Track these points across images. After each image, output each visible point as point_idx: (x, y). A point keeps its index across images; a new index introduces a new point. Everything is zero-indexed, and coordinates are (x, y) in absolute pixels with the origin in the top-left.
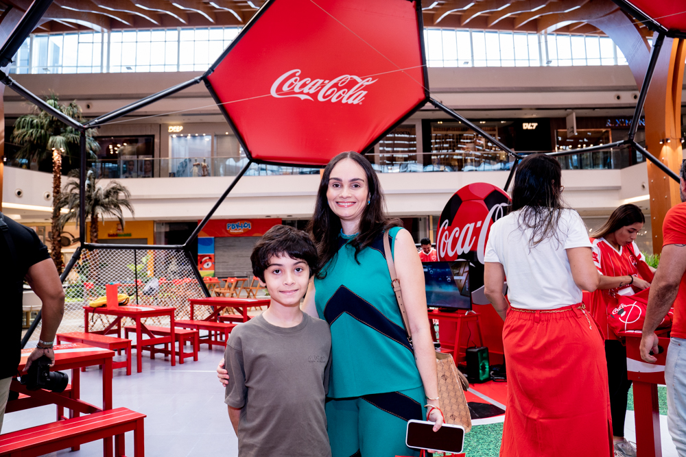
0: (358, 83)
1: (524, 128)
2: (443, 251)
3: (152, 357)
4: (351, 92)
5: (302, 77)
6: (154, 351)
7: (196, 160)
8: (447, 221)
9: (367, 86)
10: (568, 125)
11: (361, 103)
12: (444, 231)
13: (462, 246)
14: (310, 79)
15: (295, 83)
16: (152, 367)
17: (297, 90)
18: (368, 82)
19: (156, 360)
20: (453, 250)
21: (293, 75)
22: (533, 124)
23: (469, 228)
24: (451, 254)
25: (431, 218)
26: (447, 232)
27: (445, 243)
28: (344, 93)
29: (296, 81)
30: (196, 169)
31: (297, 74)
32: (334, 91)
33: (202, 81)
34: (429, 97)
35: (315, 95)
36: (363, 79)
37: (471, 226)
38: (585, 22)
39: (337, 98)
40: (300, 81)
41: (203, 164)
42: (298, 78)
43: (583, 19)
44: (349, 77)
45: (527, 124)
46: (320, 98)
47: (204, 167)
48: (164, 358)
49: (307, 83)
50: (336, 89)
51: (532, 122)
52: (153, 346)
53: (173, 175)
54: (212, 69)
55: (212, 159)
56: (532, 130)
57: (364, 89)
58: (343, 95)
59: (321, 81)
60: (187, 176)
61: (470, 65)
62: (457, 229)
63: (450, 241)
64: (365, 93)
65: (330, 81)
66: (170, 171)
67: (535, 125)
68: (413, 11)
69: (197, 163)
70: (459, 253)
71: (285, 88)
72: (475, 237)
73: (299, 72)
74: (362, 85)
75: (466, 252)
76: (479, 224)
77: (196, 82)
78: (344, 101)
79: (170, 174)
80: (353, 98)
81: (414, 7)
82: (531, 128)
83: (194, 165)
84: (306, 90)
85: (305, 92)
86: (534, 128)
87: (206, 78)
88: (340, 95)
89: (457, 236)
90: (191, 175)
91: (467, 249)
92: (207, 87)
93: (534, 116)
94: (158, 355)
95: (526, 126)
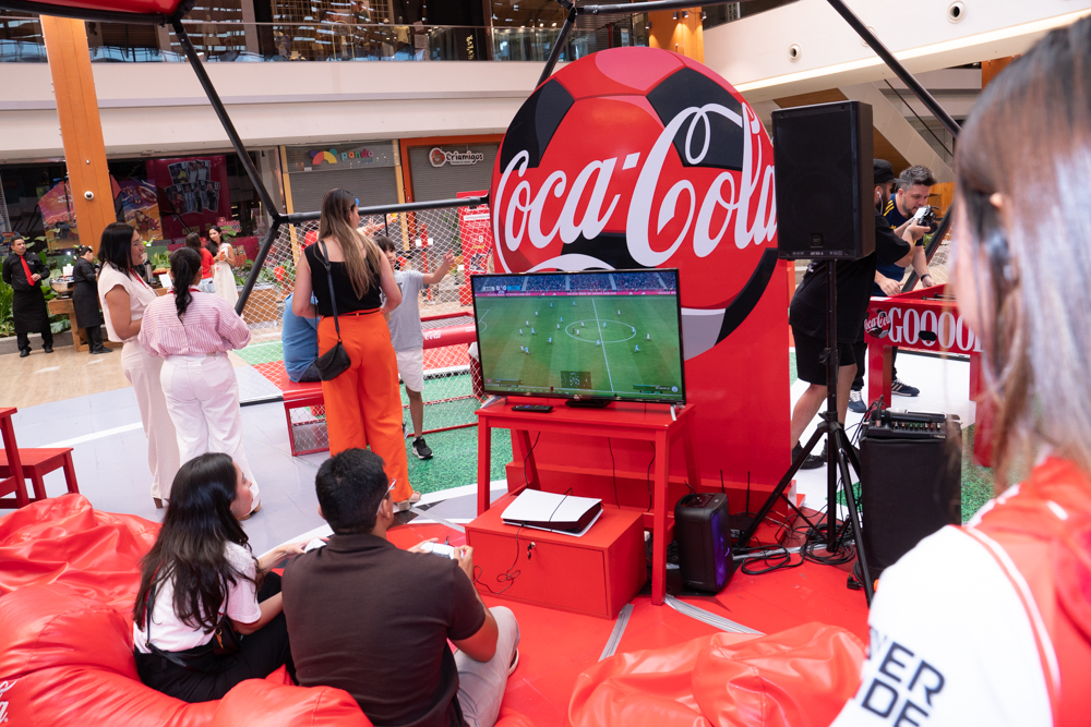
2: (515, 235)
8: (525, 153)
12: (514, 181)
13: (578, 220)
20: (545, 230)
23: (596, 172)
24: (540, 241)
25: (283, 150)
26: (525, 184)
27: (518, 215)
37: (607, 167)
62: (560, 174)
63: (536, 208)
70: (569, 237)
72: (617, 197)
75: (590, 235)
76: (631, 161)
89: (559, 192)
91: (592, 228)
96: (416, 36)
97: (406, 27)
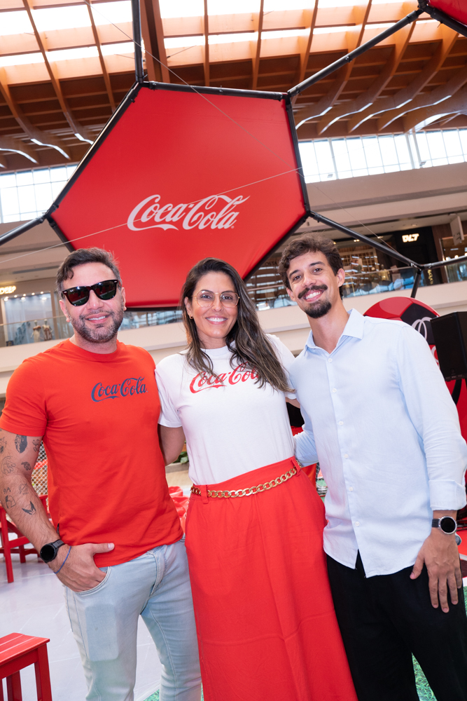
0: (227, 203)
1: (405, 240)
3: (23, 560)
4: (220, 215)
5: (162, 204)
6: (23, 553)
7: (36, 324)
9: (237, 205)
10: (454, 231)
11: (233, 227)
14: (171, 205)
15: (155, 212)
16: (24, 573)
17: (157, 219)
18: (239, 201)
19: (27, 564)
21: (152, 202)
22: (414, 235)
28: (212, 216)
29: (155, 208)
30: (37, 333)
31: (157, 201)
32: (201, 216)
33: (46, 220)
34: (310, 211)
35: (179, 223)
36: (233, 198)
38: (458, 113)
39: (205, 224)
40: (160, 209)
41: (45, 326)
42: (158, 205)
43: (455, 110)
44: (216, 197)
45: (407, 236)
46: (186, 226)
47: (46, 330)
48: (37, 560)
49: (169, 209)
50: (202, 213)
51: (412, 234)
52: (22, 547)
53: (11, 343)
54: (56, 204)
55: (55, 320)
56: (414, 242)
57: (235, 210)
58: (212, 220)
59: (184, 206)
60: (26, 343)
61: (334, 178)
64: (236, 214)
65: (196, 204)
66: (7, 339)
67: (416, 236)
68: (282, 111)
69: (38, 326)
71: (144, 219)
73: (158, 197)
74: (232, 205)
77: (38, 222)
78: (213, 227)
79: (7, 342)
80: (224, 221)
81: (283, 106)
82: (412, 240)
83: (34, 329)
84: (168, 218)
85: (167, 220)
86: (416, 239)
87: (49, 217)
88: (208, 220)
90: (32, 341)
92: (52, 227)
93: (414, 226)
94: (29, 557)
95: (407, 239)
96: (393, 275)
97: (385, 271)
